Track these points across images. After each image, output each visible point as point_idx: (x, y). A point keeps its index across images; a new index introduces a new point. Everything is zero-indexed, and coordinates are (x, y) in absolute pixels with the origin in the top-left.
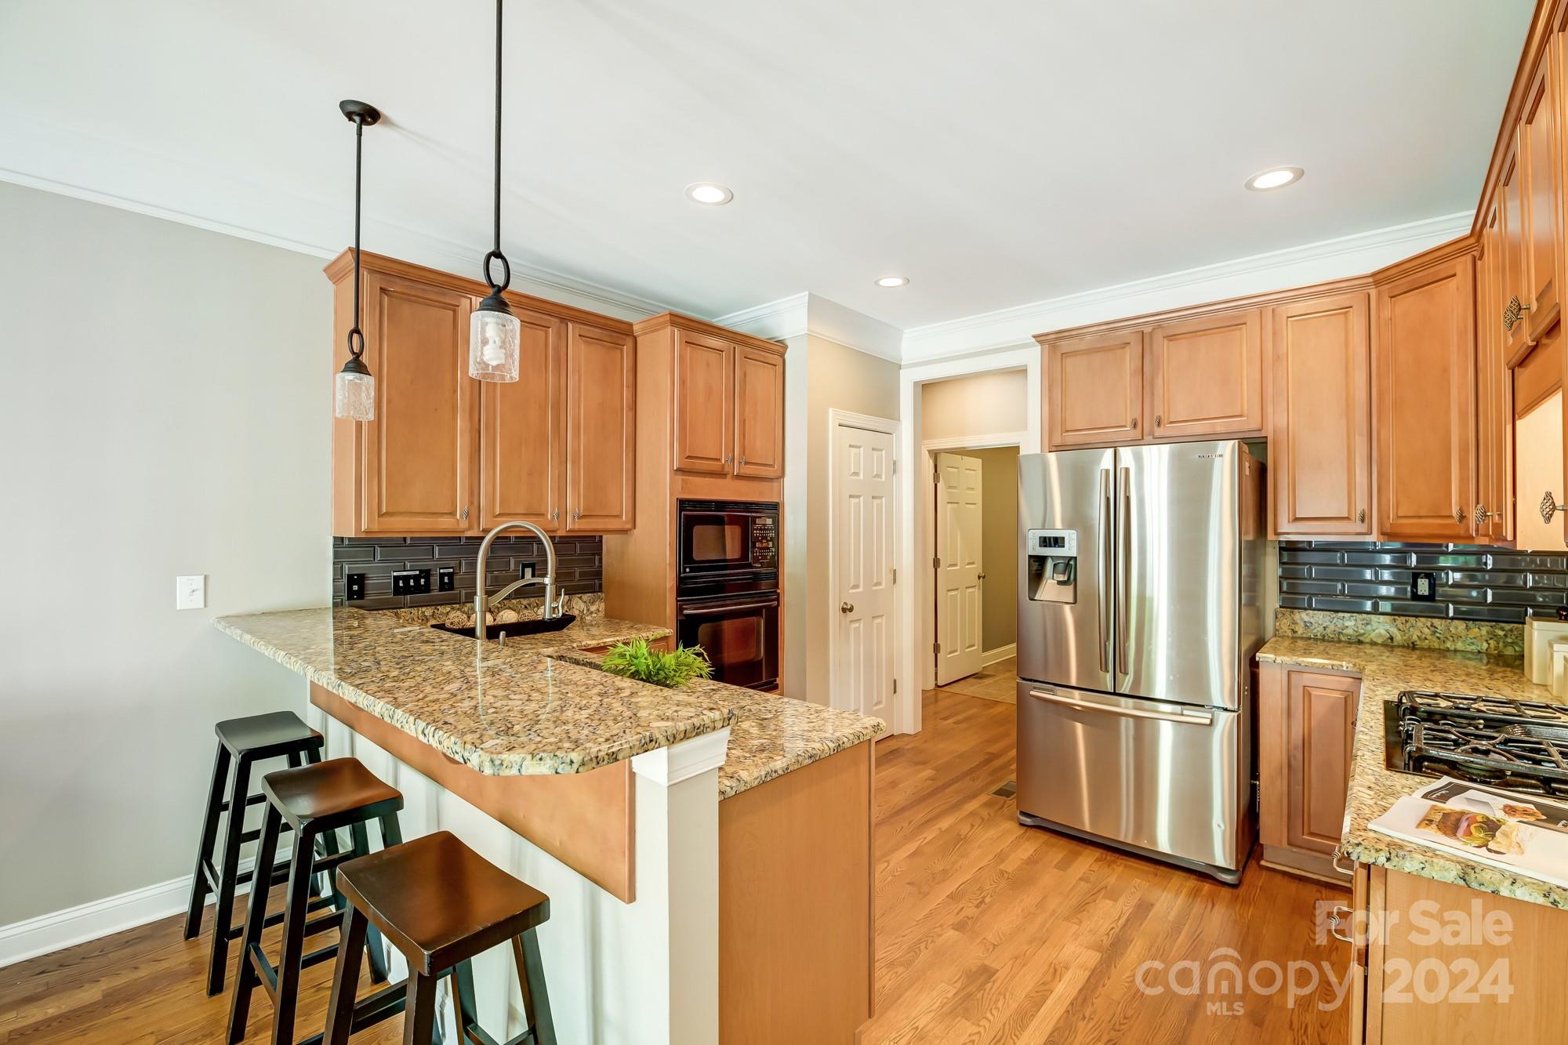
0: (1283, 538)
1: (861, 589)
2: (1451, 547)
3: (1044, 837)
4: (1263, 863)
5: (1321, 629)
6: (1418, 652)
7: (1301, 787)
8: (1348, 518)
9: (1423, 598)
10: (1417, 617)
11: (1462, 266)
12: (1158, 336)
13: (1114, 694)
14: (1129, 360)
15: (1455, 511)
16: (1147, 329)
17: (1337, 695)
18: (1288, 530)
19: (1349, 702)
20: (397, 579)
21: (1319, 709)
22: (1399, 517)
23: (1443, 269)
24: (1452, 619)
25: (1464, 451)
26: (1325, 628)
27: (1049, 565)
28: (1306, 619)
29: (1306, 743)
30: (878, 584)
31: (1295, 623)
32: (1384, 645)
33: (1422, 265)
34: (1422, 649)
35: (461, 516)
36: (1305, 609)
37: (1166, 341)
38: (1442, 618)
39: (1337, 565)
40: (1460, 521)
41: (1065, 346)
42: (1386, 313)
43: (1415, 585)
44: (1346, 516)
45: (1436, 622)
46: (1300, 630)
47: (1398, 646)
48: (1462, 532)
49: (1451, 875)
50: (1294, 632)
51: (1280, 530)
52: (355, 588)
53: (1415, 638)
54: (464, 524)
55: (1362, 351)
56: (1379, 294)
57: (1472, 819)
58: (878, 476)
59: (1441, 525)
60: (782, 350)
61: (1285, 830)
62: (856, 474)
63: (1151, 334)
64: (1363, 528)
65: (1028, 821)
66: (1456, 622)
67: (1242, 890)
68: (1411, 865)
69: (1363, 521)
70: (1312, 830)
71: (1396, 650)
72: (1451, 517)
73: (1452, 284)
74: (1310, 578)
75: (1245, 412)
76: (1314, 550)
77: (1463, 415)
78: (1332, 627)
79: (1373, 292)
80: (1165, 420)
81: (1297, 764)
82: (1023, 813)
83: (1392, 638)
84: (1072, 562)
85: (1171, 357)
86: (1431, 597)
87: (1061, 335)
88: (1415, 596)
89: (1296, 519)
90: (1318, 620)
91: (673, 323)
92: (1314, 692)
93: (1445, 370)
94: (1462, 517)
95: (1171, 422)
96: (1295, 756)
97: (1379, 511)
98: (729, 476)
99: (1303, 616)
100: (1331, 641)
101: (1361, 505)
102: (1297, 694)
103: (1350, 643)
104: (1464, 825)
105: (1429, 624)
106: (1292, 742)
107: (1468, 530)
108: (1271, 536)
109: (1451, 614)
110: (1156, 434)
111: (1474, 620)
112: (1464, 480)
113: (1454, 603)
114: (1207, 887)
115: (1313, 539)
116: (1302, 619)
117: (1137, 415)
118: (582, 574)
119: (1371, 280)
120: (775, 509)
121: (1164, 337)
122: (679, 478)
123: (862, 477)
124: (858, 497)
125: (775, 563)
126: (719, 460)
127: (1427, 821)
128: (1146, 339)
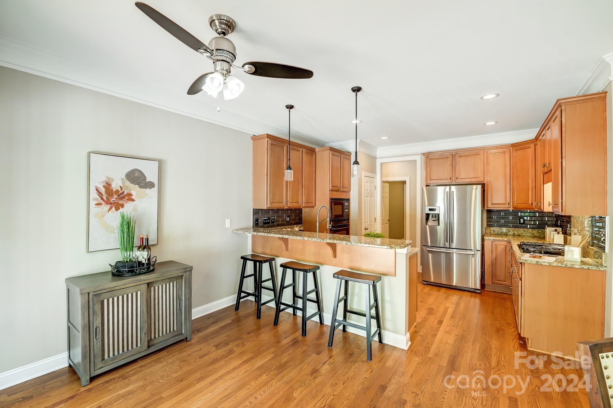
0: (489, 209)
1: (368, 223)
2: (528, 211)
3: (431, 286)
4: (485, 289)
5: (497, 232)
6: (521, 237)
7: (495, 269)
8: (505, 204)
9: (522, 224)
10: (521, 228)
11: (532, 146)
12: (457, 156)
13: (450, 248)
14: (449, 162)
15: (530, 203)
16: (454, 154)
17: (503, 246)
18: (490, 206)
19: (506, 248)
20: (264, 220)
21: (499, 250)
22: (517, 204)
23: (528, 146)
24: (529, 228)
25: (532, 188)
26: (498, 231)
27: (431, 216)
28: (493, 229)
29: (496, 259)
30: (372, 222)
31: (491, 230)
32: (512, 235)
33: (523, 144)
34: (522, 236)
35: (285, 203)
36: (493, 227)
37: (459, 157)
38: (526, 228)
39: (501, 215)
40: (531, 205)
41: (431, 156)
42: (515, 154)
43: (520, 221)
44: (504, 203)
45: (525, 229)
46: (492, 232)
47: (516, 235)
48: (532, 207)
49: (535, 263)
50: (491, 233)
51: (488, 207)
52: (257, 222)
53: (520, 233)
54: (285, 205)
55: (508, 163)
56: (513, 149)
57: (537, 256)
58: (372, 190)
59: (527, 206)
60: (350, 155)
61: (491, 280)
62: (367, 190)
63: (455, 155)
64: (509, 206)
65: (425, 283)
66: (530, 229)
67: (482, 294)
68: (529, 262)
69: (509, 204)
70: (498, 279)
71: (516, 237)
72: (529, 204)
73: (530, 149)
74: (494, 219)
75: (480, 177)
76: (495, 212)
77: (532, 181)
78: (500, 231)
79: (511, 149)
80: (458, 178)
81: (494, 264)
82: (423, 281)
83: (514, 234)
84: (437, 215)
85: (461, 162)
86: (524, 223)
87: (429, 153)
88: (520, 223)
89: (492, 204)
90: (497, 229)
91: (330, 150)
92: (498, 246)
93: (528, 170)
94: (532, 204)
95: (460, 179)
96: (493, 262)
97: (512, 202)
98: (340, 191)
99: (493, 228)
100: (500, 235)
101: (508, 201)
102: (494, 246)
103: (504, 235)
104: (536, 257)
105: (523, 230)
106: (493, 258)
107: (533, 207)
108: (486, 208)
109: (528, 227)
110: (456, 182)
111: (534, 229)
112: (532, 195)
113: (529, 224)
114: (474, 294)
115: (495, 209)
116: (492, 229)
117: (451, 176)
118: (298, 219)
119: (511, 146)
120: (348, 200)
121: (459, 156)
122: (331, 192)
123: (368, 191)
124: (368, 197)
125: (348, 215)
126: (338, 187)
127: (530, 257)
128: (454, 156)
